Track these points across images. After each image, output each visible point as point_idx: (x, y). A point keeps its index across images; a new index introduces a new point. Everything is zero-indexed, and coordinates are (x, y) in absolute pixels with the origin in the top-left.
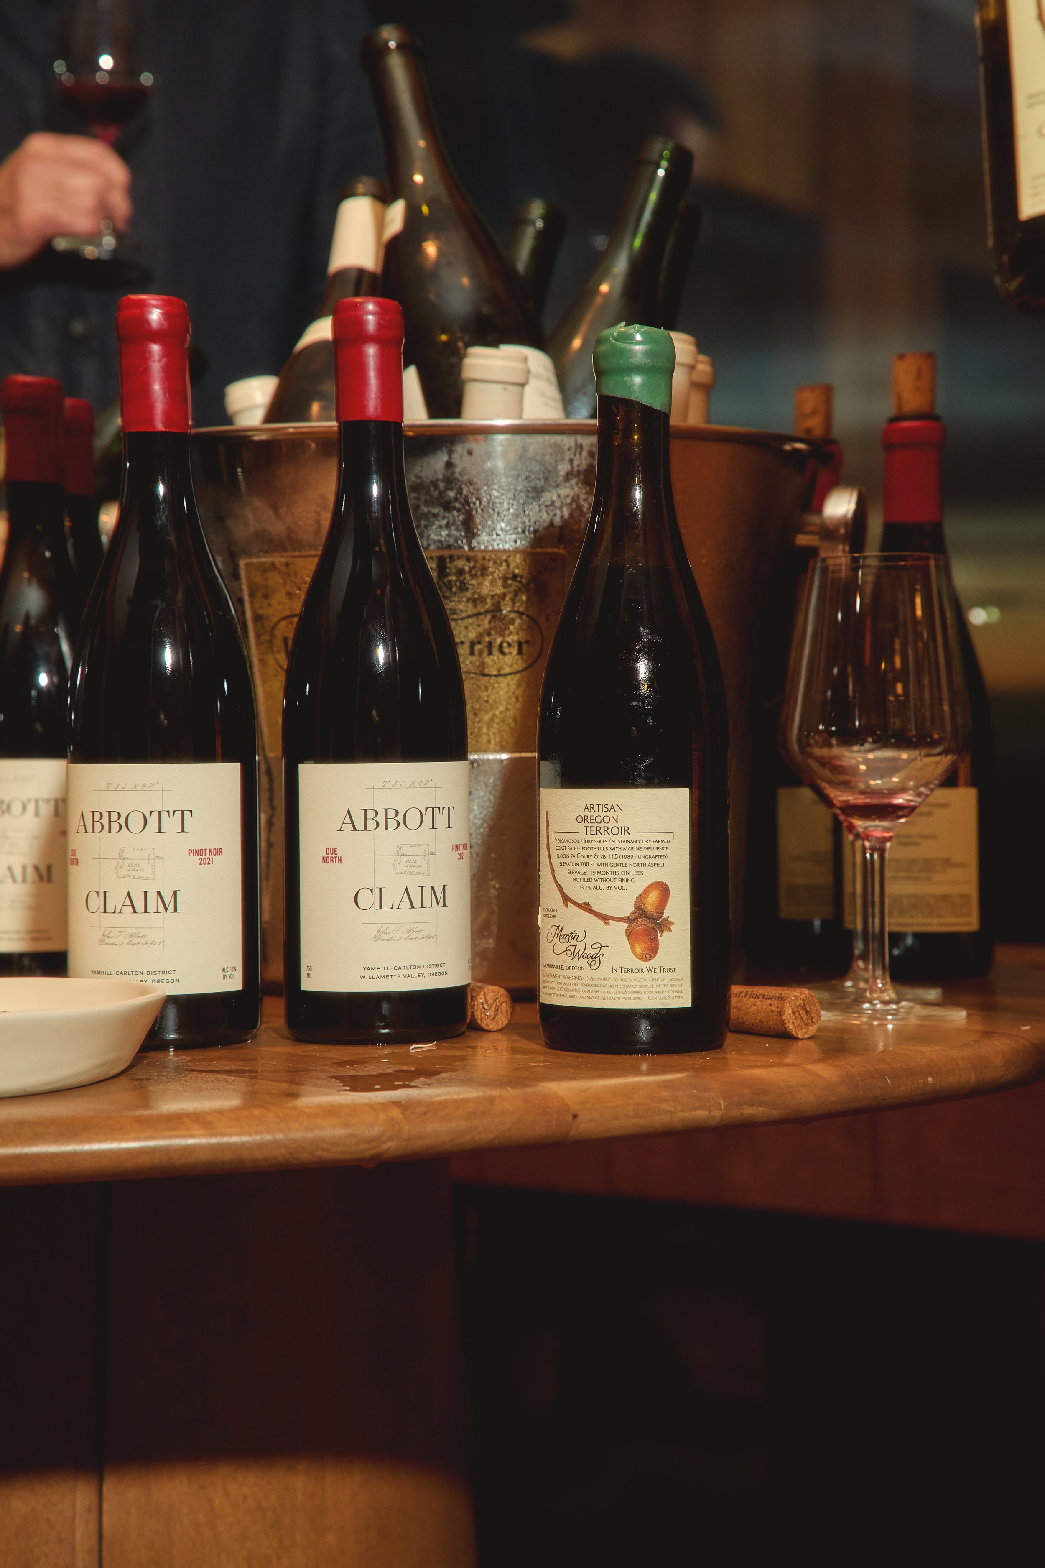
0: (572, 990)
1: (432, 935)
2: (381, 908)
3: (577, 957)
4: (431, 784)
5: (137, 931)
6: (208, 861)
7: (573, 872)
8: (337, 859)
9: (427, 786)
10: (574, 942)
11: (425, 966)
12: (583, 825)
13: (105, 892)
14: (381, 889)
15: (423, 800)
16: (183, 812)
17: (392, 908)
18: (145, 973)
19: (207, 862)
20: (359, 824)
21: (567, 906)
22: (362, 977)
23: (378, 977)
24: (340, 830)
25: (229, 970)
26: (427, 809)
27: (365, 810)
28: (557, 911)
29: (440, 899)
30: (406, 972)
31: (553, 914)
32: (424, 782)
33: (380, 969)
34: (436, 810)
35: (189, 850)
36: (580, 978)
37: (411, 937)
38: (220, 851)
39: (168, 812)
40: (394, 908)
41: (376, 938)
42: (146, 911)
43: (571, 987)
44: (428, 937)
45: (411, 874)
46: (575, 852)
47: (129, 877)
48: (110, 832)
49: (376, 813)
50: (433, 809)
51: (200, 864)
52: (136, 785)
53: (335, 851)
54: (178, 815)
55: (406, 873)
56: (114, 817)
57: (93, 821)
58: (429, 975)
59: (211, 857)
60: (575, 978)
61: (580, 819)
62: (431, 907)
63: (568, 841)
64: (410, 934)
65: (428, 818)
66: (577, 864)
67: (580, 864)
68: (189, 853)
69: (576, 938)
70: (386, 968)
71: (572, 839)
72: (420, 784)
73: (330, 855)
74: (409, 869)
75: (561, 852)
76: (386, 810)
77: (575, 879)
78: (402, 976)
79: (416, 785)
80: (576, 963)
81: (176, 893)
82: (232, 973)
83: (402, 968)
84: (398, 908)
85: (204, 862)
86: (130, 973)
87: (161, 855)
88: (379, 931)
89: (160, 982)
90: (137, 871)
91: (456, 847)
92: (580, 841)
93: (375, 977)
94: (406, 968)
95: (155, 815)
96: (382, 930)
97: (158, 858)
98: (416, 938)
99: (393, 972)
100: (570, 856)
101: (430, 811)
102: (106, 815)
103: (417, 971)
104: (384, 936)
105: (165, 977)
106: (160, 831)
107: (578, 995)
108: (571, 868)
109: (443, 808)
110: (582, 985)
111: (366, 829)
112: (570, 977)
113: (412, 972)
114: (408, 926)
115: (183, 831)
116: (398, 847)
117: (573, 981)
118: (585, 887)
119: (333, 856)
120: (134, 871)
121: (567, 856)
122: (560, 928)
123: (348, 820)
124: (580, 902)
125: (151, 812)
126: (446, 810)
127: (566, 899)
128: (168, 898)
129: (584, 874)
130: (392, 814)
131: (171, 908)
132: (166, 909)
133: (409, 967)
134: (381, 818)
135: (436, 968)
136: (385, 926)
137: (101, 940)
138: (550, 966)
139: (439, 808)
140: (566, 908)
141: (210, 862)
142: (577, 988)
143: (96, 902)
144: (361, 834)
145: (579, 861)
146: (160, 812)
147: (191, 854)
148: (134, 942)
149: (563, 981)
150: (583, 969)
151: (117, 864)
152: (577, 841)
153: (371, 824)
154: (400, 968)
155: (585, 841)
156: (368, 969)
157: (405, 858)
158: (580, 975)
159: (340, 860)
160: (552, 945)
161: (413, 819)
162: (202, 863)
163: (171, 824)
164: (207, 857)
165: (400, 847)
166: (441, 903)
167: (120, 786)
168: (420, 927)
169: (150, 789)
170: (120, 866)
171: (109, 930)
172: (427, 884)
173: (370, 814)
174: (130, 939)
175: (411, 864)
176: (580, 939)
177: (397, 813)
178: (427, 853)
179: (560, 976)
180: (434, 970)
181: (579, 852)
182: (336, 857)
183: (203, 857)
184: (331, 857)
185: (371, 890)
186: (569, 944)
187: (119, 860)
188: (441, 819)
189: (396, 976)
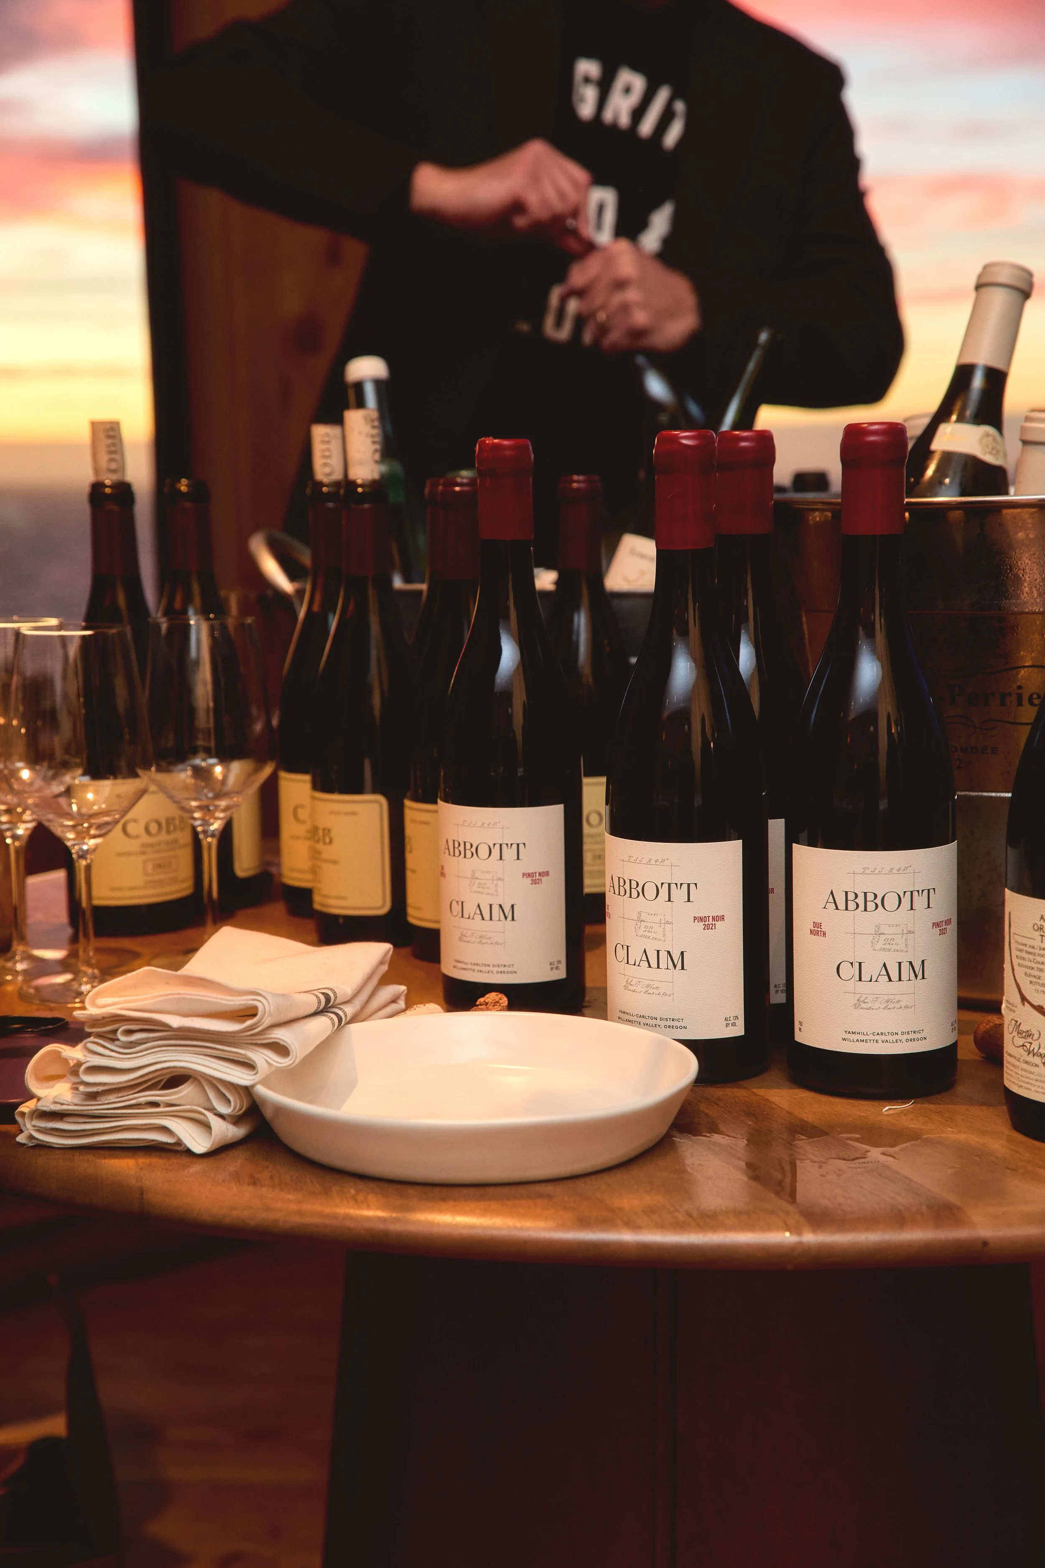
0: (1027, 1083)
1: (910, 1005)
2: (860, 980)
3: (1032, 1054)
4: (910, 870)
5: (652, 983)
6: (711, 926)
7: (1030, 975)
8: (822, 932)
9: (906, 872)
10: (1030, 1040)
11: (903, 1033)
12: (1038, 933)
13: (628, 947)
14: (860, 964)
15: (903, 884)
16: (689, 885)
17: (871, 981)
18: (658, 1019)
19: (710, 928)
20: (841, 904)
21: (1024, 1004)
22: (844, 1039)
23: (857, 1040)
24: (825, 908)
25: (731, 1019)
26: (905, 892)
27: (846, 893)
28: (1016, 1007)
29: (918, 971)
30: (884, 1038)
31: (1013, 1008)
32: (903, 868)
33: (859, 1033)
34: (915, 893)
35: (694, 917)
36: (1035, 1074)
37: (889, 1007)
38: (722, 918)
39: (676, 884)
40: (873, 980)
41: (856, 1006)
42: (658, 967)
43: (1027, 1080)
44: (906, 1007)
45: (889, 951)
46: (1031, 957)
47: (645, 937)
48: (631, 897)
49: (856, 896)
50: (912, 892)
51: (704, 929)
52: (650, 860)
53: (821, 926)
54: (685, 887)
55: (884, 950)
56: (634, 885)
57: (619, 886)
58: (907, 1040)
59: (714, 923)
60: (1031, 1073)
61: (1036, 928)
62: (909, 980)
63: (1026, 945)
64: (888, 1004)
65: (906, 901)
66: (1033, 968)
67: (1036, 969)
68: (694, 920)
69: (1031, 1037)
70: (865, 1034)
71: (1030, 944)
72: (898, 870)
73: (816, 929)
74: (887, 946)
75: (1019, 954)
76: (865, 894)
77: (1031, 982)
78: (880, 1042)
79: (894, 871)
80: (1030, 1058)
81: (683, 953)
82: (734, 1021)
83: (880, 1034)
84: (876, 981)
85: (707, 927)
86: (647, 1017)
87: (671, 921)
88: (858, 1000)
89: (671, 1027)
90: (651, 932)
91: (936, 925)
92: (1036, 947)
93: (855, 1040)
94: (884, 1034)
95: (666, 886)
96: (861, 999)
97: (668, 923)
98: (894, 1008)
99: (871, 1037)
100: (1027, 959)
101: (908, 894)
102: (628, 882)
103: (895, 1037)
104: (863, 1005)
105: (675, 1024)
106: (669, 900)
107: (1033, 1089)
108: (1029, 971)
109: (923, 891)
110: (1036, 1080)
111: (847, 909)
112: (1026, 1071)
113: (889, 1038)
114: (886, 998)
115: (689, 901)
116: (876, 927)
117: (1029, 1075)
118: (1039, 991)
119: (819, 929)
120: (649, 932)
121: (1024, 959)
122: (1018, 1023)
123: (831, 900)
124: (1036, 1004)
125: (662, 884)
126: (926, 892)
127: (1024, 999)
128: (676, 957)
129: (1039, 978)
130: (870, 897)
131: (679, 966)
132: (675, 967)
133: (887, 1034)
134: (860, 900)
135: (914, 1034)
136: (864, 996)
137: (625, 986)
138: (1010, 1055)
139: (918, 891)
140: (1023, 1007)
141: (713, 928)
142: (1032, 1082)
143: (622, 953)
144: (842, 913)
145: (1035, 966)
146: (669, 884)
147: (696, 921)
148: (649, 992)
149: (1019, 1072)
150: (1037, 1065)
151: (636, 925)
152: (1033, 947)
153: (851, 905)
154: (878, 1034)
155: (1040, 949)
156: (849, 1032)
157: (883, 937)
158: (1035, 1071)
159: (824, 934)
160: (1011, 1036)
161: (891, 902)
162: (706, 928)
163: (679, 895)
164: (710, 923)
165: (878, 927)
166: (920, 976)
167: (638, 859)
168: (898, 998)
169: (661, 864)
170: (639, 926)
171: (631, 979)
172: (905, 959)
173: (851, 896)
174: (646, 989)
175: (889, 942)
176: (1035, 1037)
177: (876, 896)
178: (905, 932)
179: (1018, 1067)
180: (912, 1036)
181: (1035, 957)
182: (821, 931)
183: (706, 923)
184: (817, 930)
185: (852, 964)
186: (1025, 1040)
187: (637, 922)
188: (920, 901)
189: (875, 1041)
